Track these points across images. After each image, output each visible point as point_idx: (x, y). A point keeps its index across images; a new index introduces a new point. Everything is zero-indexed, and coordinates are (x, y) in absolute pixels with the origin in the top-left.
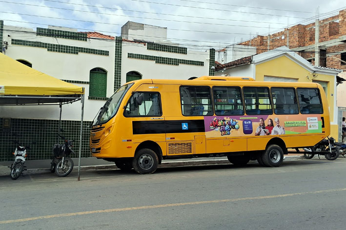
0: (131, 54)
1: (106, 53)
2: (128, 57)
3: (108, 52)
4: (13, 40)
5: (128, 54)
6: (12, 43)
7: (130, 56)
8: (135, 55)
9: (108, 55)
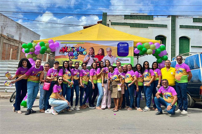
0: (182, 26)
1: (165, 26)
2: (180, 27)
3: (167, 25)
4: (111, 23)
5: (180, 26)
6: (111, 24)
7: (181, 27)
8: (185, 26)
9: (167, 27)
